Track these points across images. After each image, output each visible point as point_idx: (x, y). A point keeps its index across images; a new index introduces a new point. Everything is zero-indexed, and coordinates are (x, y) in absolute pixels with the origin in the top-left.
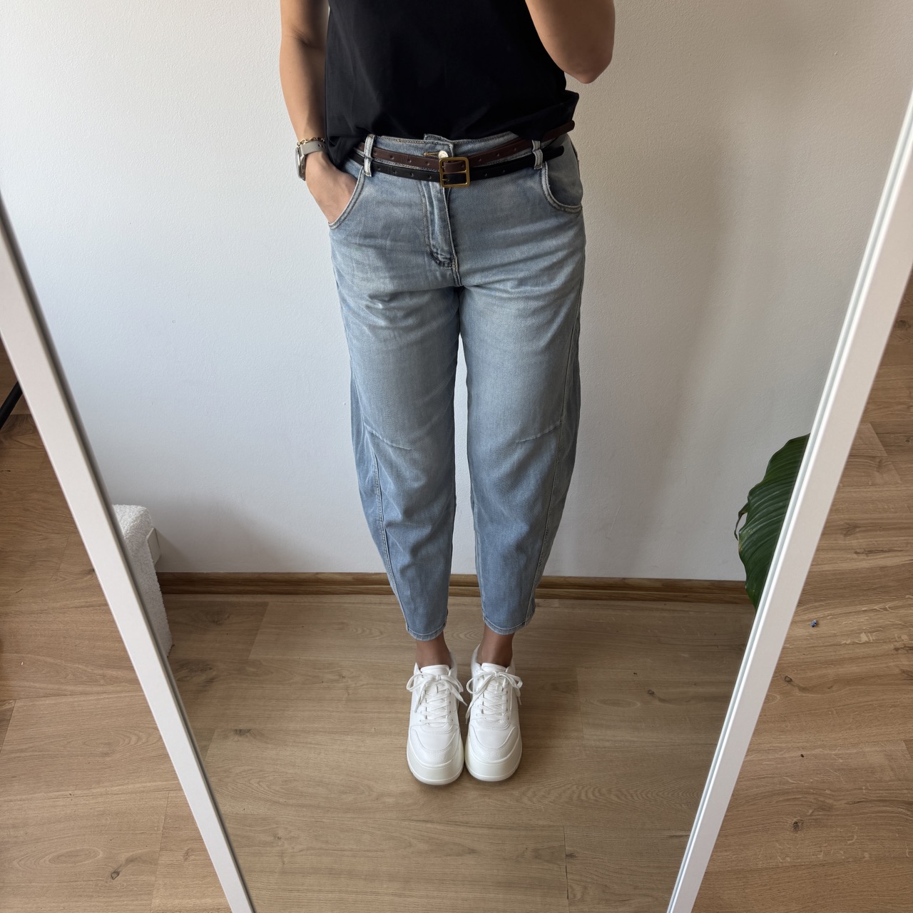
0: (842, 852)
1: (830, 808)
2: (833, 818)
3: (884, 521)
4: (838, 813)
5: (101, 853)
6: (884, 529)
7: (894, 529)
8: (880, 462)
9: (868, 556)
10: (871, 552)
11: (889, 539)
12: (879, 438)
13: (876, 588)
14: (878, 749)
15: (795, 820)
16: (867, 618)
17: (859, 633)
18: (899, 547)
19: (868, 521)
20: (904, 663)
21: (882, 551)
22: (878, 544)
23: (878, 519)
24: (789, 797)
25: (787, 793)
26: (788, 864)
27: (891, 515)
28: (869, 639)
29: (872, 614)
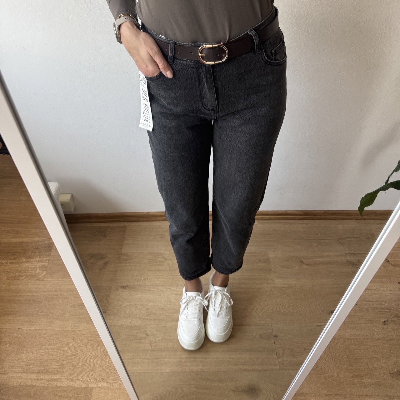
15: (384, 320)
24: (383, 310)
25: (382, 309)
26: (379, 338)
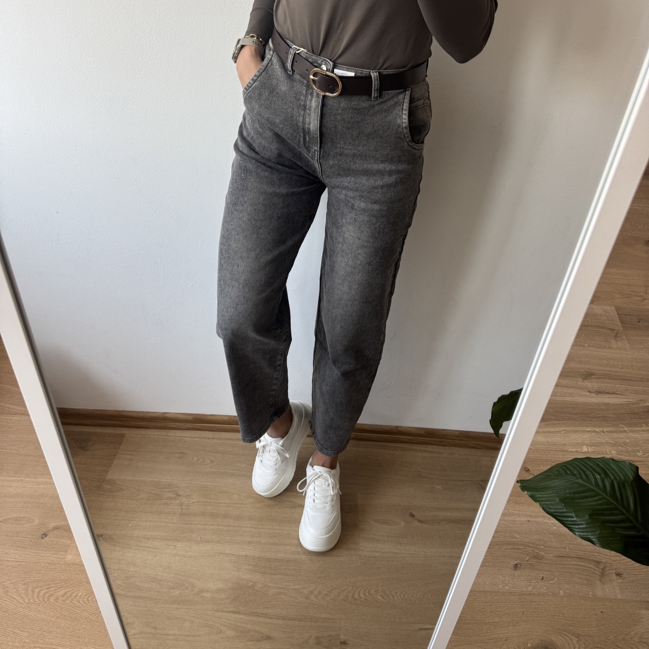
0: (545, 588)
1: (542, 558)
2: (543, 564)
3: (613, 373)
4: (546, 562)
5: (37, 520)
6: (612, 379)
7: (619, 379)
8: (617, 333)
9: (597, 395)
10: (600, 392)
11: (614, 385)
12: (619, 317)
13: (600, 417)
15: (516, 562)
16: (589, 436)
17: (582, 445)
18: (621, 392)
21: (608, 393)
22: (605, 388)
24: (515, 547)
25: (514, 544)
26: (506, 591)
27: (619, 370)
28: (588, 450)
29: (593, 434)
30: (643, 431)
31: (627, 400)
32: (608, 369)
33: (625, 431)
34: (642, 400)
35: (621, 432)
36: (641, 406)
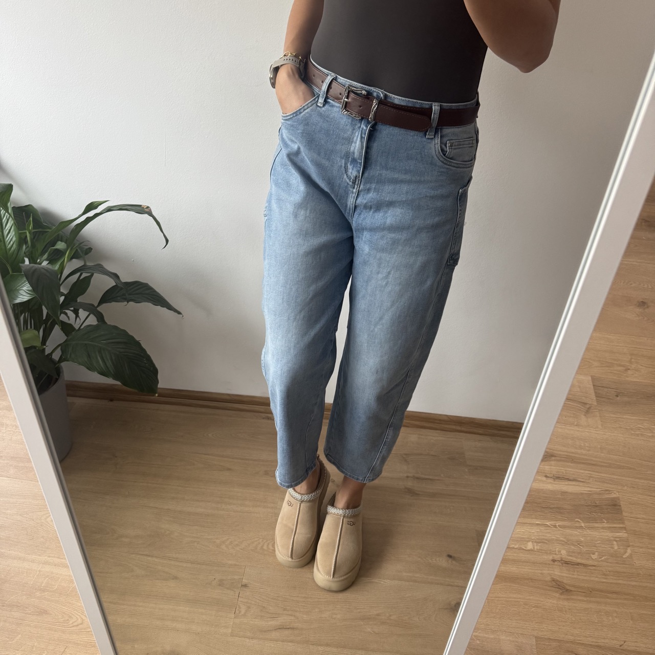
3: (576, 456)
6: (575, 462)
7: (583, 463)
8: (589, 408)
9: (555, 481)
10: (558, 478)
11: (577, 470)
12: (595, 389)
13: (554, 508)
14: (511, 639)
16: (538, 530)
17: (528, 541)
18: (583, 479)
19: (564, 453)
20: (556, 573)
21: (569, 480)
22: (566, 473)
23: (573, 453)
27: (584, 452)
28: (534, 548)
29: (542, 528)
30: (603, 528)
31: (589, 489)
32: (573, 450)
33: (581, 527)
34: (606, 490)
35: (577, 528)
36: (604, 497)
